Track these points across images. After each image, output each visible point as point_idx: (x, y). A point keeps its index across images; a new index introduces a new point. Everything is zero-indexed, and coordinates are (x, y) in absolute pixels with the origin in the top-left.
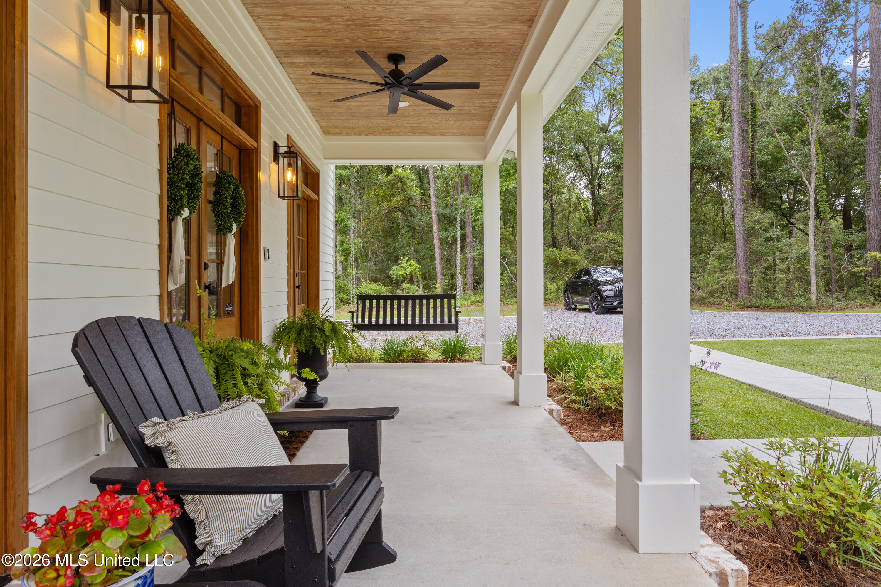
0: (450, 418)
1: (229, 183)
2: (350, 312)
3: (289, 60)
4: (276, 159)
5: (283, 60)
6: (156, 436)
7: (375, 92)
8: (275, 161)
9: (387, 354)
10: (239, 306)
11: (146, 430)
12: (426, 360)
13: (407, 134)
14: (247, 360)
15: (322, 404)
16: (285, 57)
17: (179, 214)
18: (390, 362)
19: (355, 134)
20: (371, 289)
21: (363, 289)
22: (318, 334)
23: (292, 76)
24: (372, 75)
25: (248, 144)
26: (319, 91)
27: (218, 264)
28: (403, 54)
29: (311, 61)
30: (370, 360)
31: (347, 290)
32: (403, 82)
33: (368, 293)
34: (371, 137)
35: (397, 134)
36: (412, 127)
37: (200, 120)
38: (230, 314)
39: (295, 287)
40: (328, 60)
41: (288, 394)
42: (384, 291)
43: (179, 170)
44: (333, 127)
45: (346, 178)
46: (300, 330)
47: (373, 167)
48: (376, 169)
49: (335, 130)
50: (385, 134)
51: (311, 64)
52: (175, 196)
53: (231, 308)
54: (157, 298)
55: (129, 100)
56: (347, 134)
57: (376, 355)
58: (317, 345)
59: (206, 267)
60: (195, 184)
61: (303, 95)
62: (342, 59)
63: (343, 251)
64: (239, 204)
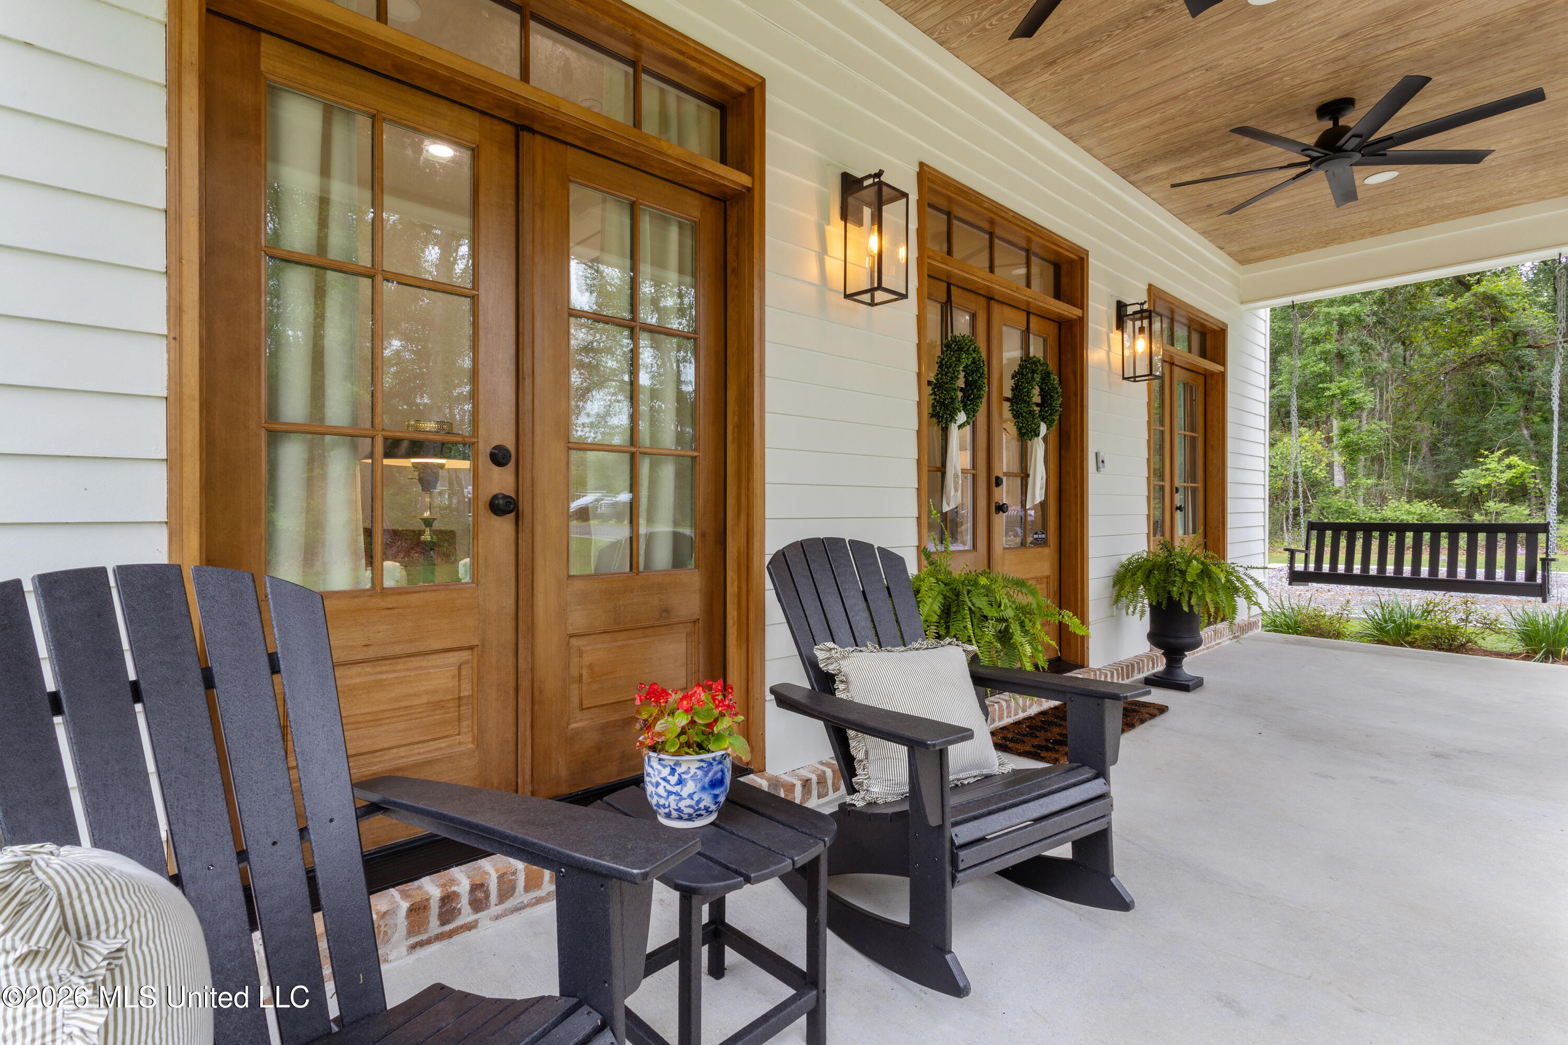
0: (1438, 755)
1: (1033, 372)
2: (1286, 550)
3: (1143, 175)
4: (1120, 325)
5: (1133, 178)
6: (829, 661)
7: (1293, 179)
8: (1118, 328)
9: (1380, 628)
10: (1057, 533)
11: (820, 655)
12: (1471, 650)
13: (1416, 224)
14: (985, 598)
15: (1188, 686)
16: (1136, 173)
17: (952, 419)
18: (1387, 643)
19: (1299, 251)
20: (1409, 513)
21: (1389, 513)
22: (1177, 579)
23: (1155, 196)
24: (1281, 154)
25: (1066, 313)
26: (1208, 203)
27: (1022, 478)
28: (1348, 96)
29: (1178, 164)
30: (1338, 635)
31: (1354, 514)
32: (1345, 147)
33: (1402, 520)
34: (1330, 249)
35: (1391, 231)
36: (1423, 211)
37: (990, 298)
38: (1043, 543)
39: (1174, 508)
40: (1206, 154)
41: (1138, 663)
42: (1442, 515)
43: (948, 368)
44: (1253, 249)
45: (1353, 318)
46: (1150, 571)
47: (1419, 286)
48: (1427, 289)
49: (1258, 254)
50: (1363, 236)
51: (1180, 168)
52: (945, 400)
53: (1044, 536)
54: (915, 520)
55: (872, 304)
56: (1282, 254)
57: (1354, 627)
58: (1176, 596)
59: (998, 482)
60: (976, 381)
61: (1183, 216)
62: (1229, 145)
63: (1347, 446)
64: (1052, 397)
